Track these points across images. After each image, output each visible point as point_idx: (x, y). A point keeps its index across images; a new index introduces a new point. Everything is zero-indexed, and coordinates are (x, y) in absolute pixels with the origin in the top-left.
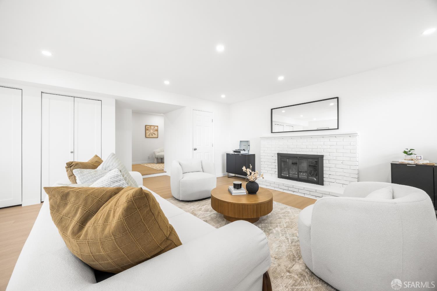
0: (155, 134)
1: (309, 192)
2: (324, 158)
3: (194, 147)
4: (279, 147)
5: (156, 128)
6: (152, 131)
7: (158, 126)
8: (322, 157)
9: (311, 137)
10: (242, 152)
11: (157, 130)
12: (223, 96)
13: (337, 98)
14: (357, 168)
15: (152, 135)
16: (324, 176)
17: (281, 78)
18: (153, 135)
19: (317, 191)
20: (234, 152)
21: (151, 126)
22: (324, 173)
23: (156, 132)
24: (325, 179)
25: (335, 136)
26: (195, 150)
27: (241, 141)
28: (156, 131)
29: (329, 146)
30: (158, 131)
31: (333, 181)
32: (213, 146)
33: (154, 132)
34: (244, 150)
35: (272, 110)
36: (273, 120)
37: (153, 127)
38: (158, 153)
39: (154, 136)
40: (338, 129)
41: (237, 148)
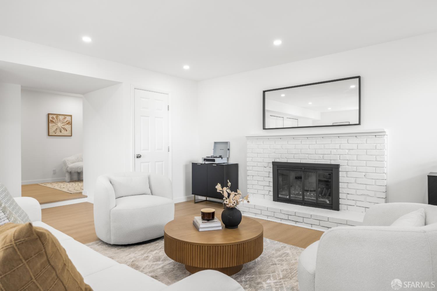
0: (66, 131)
1: (319, 221)
2: (340, 170)
3: (138, 153)
4: (275, 153)
5: (68, 118)
6: (60, 125)
7: (71, 116)
8: (337, 167)
9: (323, 136)
10: (218, 161)
11: (69, 123)
12: (186, 67)
13: (359, 77)
14: (385, 183)
15: (61, 132)
16: (341, 196)
17: (278, 43)
18: (63, 131)
19: (329, 219)
20: (205, 160)
21: (57, 115)
22: (340, 192)
23: (68, 127)
24: (341, 201)
25: (356, 135)
26: (137, 157)
27: (215, 143)
28: (67, 124)
29: (347, 151)
30: (71, 124)
31: (353, 203)
32: (170, 150)
33: (63, 127)
34: (220, 157)
35: (264, 92)
36: (266, 108)
37: (63, 117)
38: (73, 163)
39: (64, 133)
40: (359, 124)
41: (210, 153)
